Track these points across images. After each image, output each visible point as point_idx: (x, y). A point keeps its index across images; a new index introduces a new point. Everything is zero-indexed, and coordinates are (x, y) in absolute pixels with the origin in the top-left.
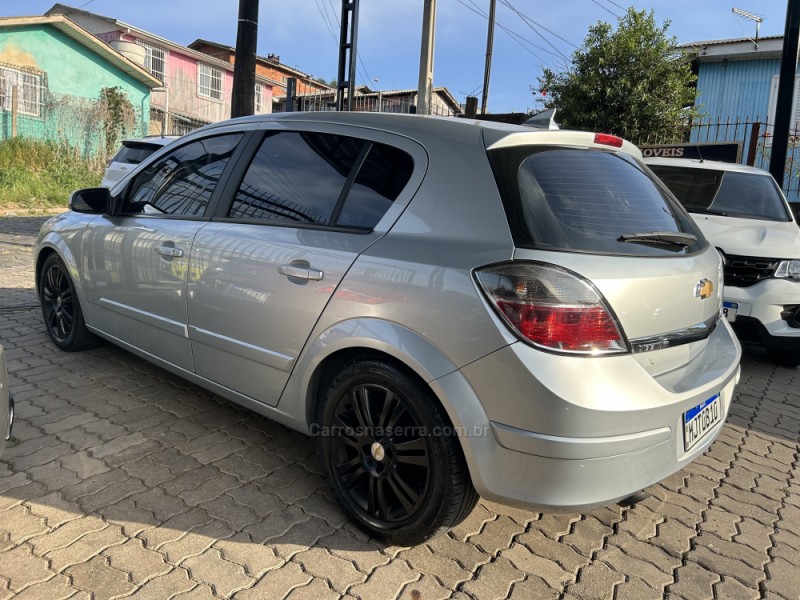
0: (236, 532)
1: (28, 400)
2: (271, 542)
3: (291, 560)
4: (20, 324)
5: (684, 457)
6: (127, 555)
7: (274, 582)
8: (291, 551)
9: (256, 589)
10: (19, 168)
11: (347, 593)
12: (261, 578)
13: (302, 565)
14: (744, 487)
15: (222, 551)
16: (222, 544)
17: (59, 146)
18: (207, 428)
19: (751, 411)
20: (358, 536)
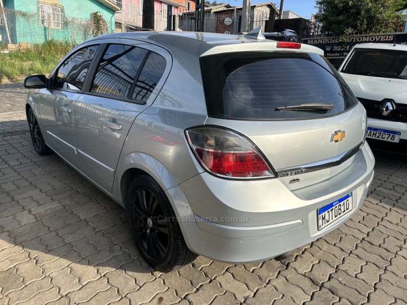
0: (83, 259)
1: (13, 181)
2: (98, 265)
3: (104, 276)
4: (25, 140)
5: (317, 234)
6: (26, 268)
7: (90, 288)
8: (106, 271)
9: (80, 291)
10: (53, 56)
11: (125, 297)
12: (85, 285)
13: (108, 279)
14: (375, 244)
15: (71, 269)
16: (74, 265)
17: (71, 44)
18: (91, 199)
19: (398, 195)
20: (143, 264)
